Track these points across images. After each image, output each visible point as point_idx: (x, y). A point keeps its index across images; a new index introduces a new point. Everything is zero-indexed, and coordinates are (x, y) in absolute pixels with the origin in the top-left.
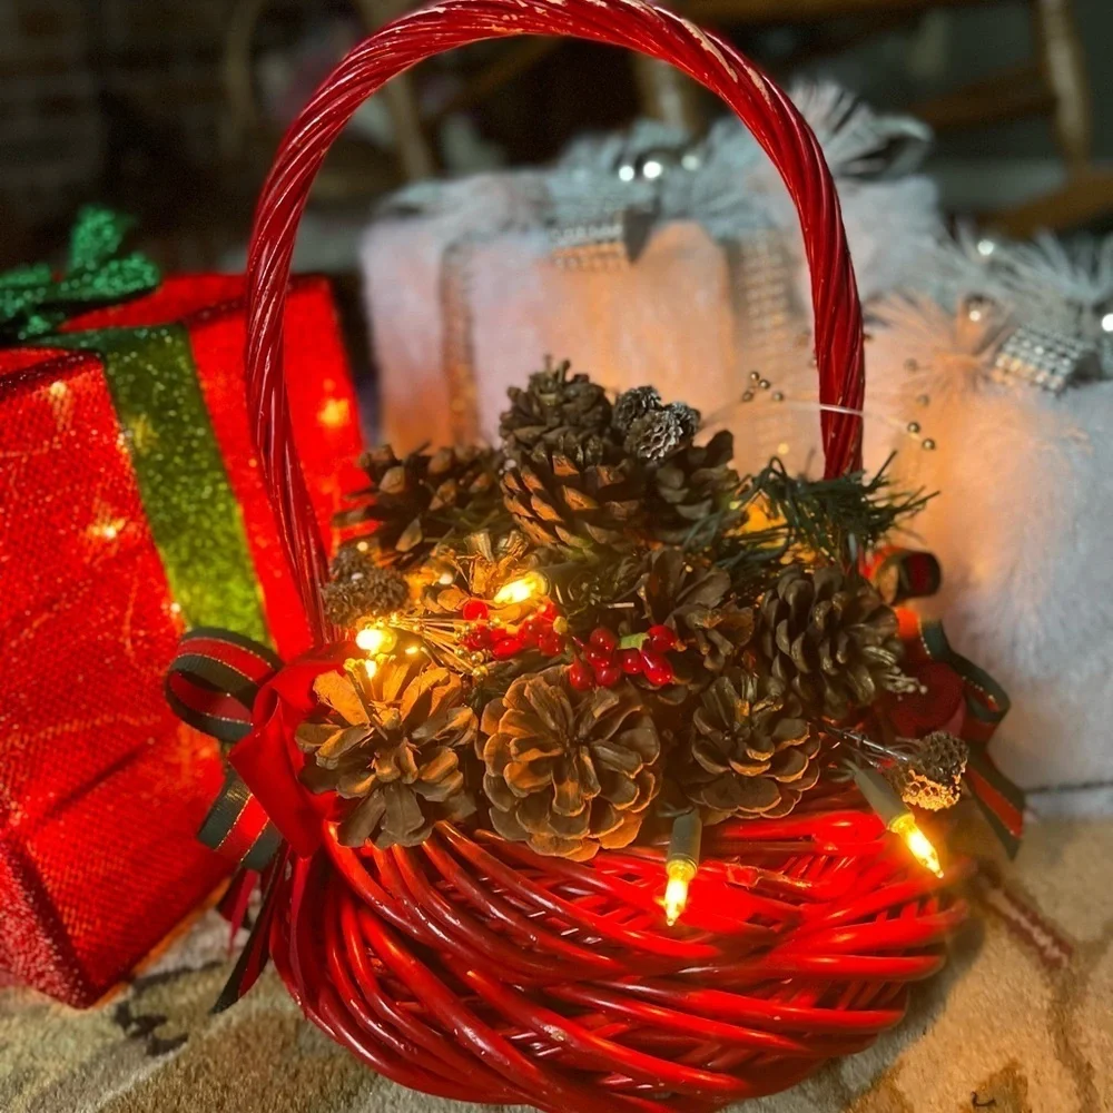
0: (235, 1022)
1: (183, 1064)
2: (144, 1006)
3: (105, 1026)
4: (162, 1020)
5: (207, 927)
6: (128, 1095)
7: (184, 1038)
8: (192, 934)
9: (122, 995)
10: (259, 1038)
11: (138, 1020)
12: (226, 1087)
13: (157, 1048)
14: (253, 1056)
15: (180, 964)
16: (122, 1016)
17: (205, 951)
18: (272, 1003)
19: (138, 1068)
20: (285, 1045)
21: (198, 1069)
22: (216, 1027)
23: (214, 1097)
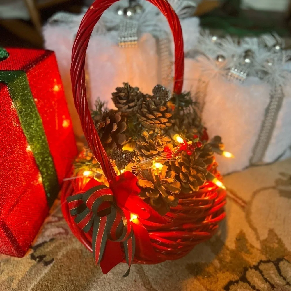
0: (65, 253)
1: (56, 266)
2: (38, 253)
3: (30, 261)
4: (45, 256)
5: (46, 229)
6: (44, 277)
7: (53, 260)
8: (43, 232)
9: (31, 252)
10: (73, 256)
11: (38, 257)
12: (70, 270)
13: (47, 264)
14: (73, 261)
15: (43, 241)
16: (33, 257)
17: (48, 236)
18: (72, 247)
19: (44, 270)
20: (80, 256)
21: (60, 266)
22: (60, 255)
23: (68, 273)
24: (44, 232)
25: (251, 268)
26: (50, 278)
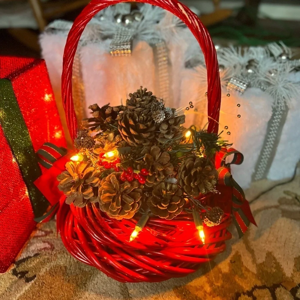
0: (48, 269)
1: (37, 283)
2: (21, 269)
3: (11, 276)
4: (27, 272)
5: (31, 244)
6: (24, 294)
7: (35, 276)
9: (13, 267)
10: (56, 273)
11: (20, 273)
12: (51, 288)
13: (28, 280)
14: (56, 278)
15: (27, 256)
16: (15, 273)
17: (33, 251)
18: (57, 263)
19: (24, 286)
20: (63, 274)
21: (42, 284)
22: (43, 271)
23: (49, 291)
24: (29, 246)
25: (244, 294)
26: (30, 296)
